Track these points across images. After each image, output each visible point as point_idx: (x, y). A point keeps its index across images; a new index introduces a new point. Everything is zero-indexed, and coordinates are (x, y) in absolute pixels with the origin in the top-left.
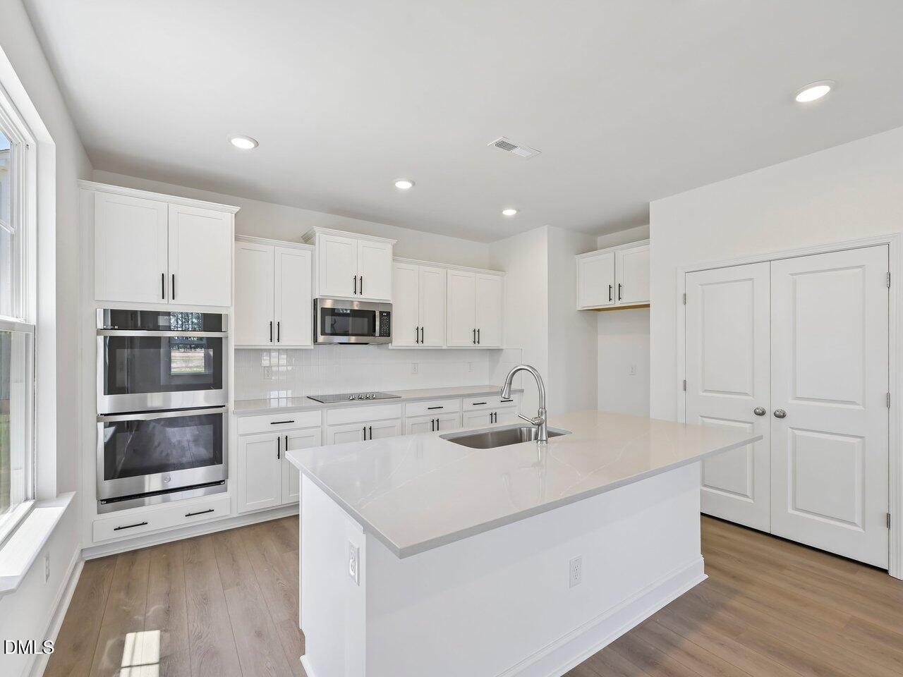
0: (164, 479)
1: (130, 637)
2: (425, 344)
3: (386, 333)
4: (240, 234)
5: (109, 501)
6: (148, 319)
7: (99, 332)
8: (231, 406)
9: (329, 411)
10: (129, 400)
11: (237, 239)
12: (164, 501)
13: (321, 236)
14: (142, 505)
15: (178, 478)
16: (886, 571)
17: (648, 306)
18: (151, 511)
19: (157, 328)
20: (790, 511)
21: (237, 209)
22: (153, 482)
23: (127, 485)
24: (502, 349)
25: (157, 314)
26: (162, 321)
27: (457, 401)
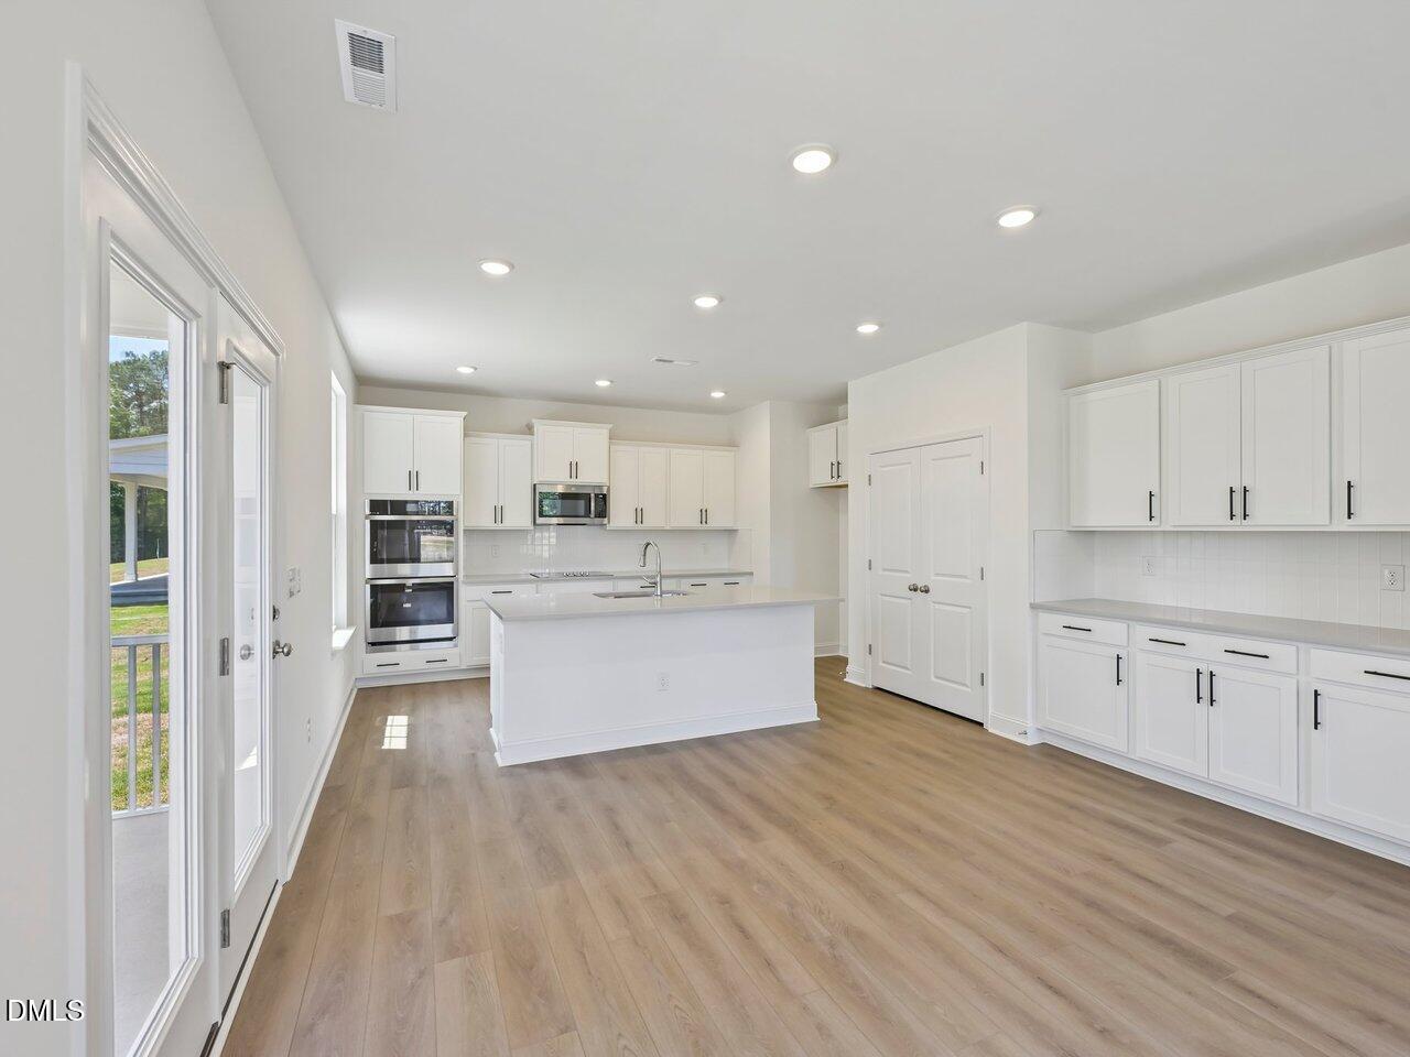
0: (411, 632)
1: (390, 718)
2: (645, 524)
3: (602, 513)
4: (467, 432)
5: (373, 644)
6: (399, 506)
7: (366, 517)
8: (461, 576)
9: (544, 585)
10: (386, 568)
11: (465, 435)
12: (412, 649)
13: (539, 426)
14: (395, 650)
15: (424, 631)
16: (981, 724)
17: (847, 486)
18: (402, 655)
19: (406, 513)
20: (933, 679)
21: (465, 413)
22: (403, 633)
23: (384, 633)
24: (736, 531)
25: (406, 502)
26: (410, 508)
27: (674, 581)
